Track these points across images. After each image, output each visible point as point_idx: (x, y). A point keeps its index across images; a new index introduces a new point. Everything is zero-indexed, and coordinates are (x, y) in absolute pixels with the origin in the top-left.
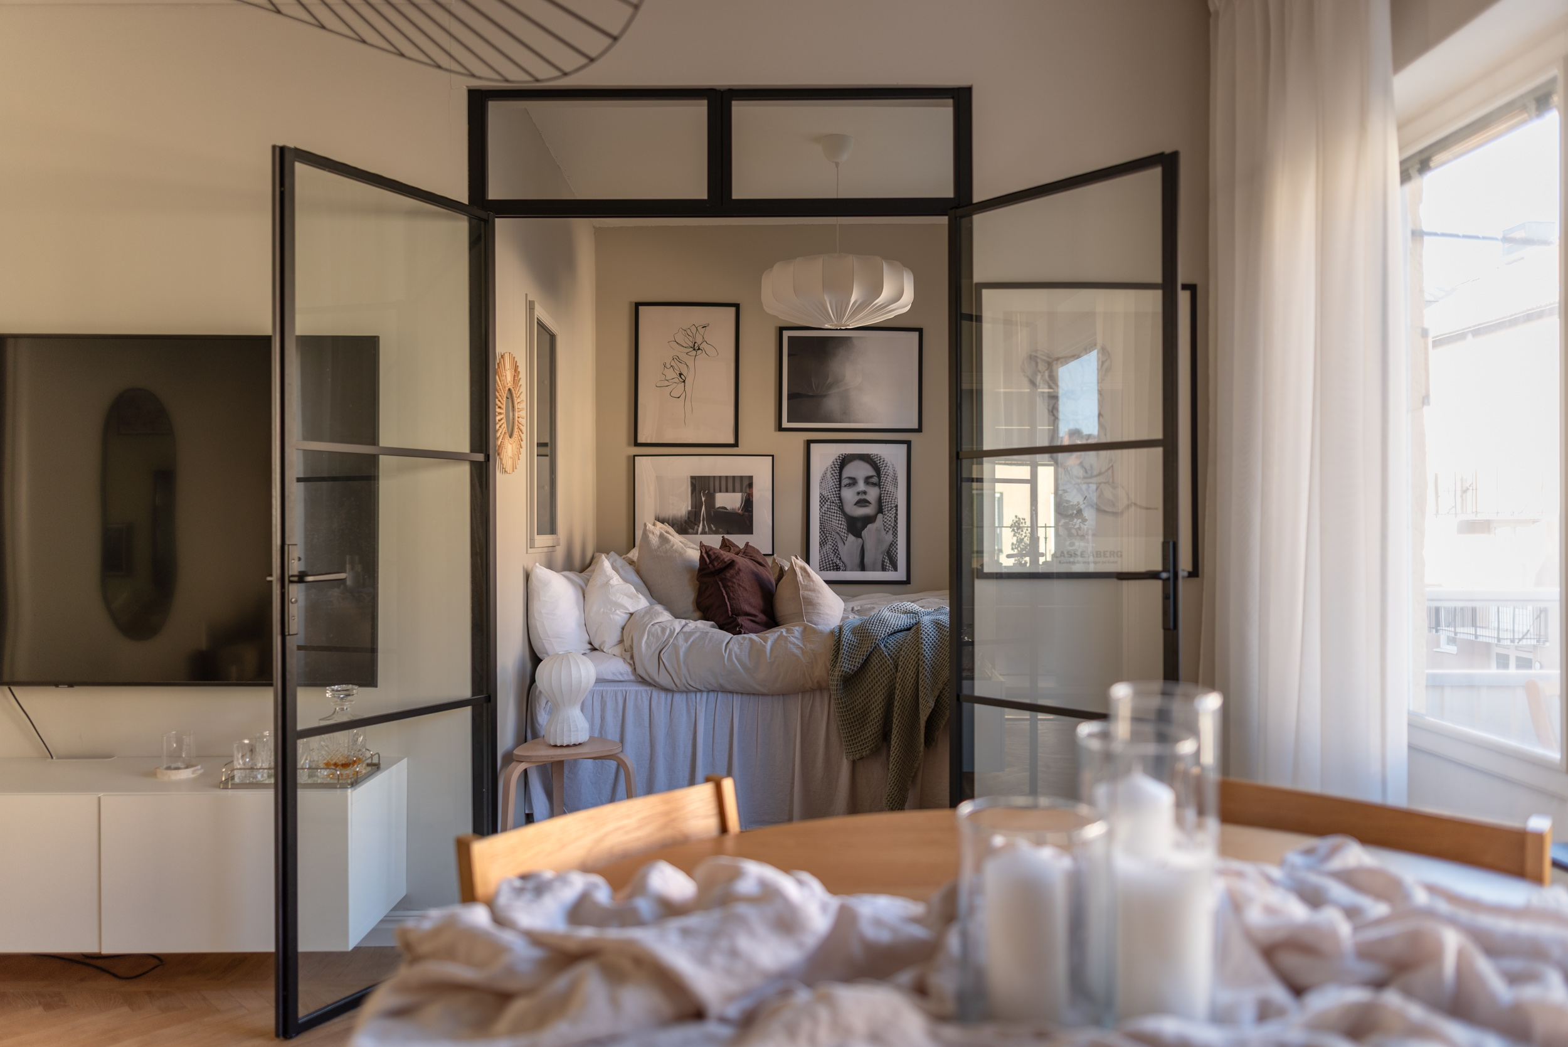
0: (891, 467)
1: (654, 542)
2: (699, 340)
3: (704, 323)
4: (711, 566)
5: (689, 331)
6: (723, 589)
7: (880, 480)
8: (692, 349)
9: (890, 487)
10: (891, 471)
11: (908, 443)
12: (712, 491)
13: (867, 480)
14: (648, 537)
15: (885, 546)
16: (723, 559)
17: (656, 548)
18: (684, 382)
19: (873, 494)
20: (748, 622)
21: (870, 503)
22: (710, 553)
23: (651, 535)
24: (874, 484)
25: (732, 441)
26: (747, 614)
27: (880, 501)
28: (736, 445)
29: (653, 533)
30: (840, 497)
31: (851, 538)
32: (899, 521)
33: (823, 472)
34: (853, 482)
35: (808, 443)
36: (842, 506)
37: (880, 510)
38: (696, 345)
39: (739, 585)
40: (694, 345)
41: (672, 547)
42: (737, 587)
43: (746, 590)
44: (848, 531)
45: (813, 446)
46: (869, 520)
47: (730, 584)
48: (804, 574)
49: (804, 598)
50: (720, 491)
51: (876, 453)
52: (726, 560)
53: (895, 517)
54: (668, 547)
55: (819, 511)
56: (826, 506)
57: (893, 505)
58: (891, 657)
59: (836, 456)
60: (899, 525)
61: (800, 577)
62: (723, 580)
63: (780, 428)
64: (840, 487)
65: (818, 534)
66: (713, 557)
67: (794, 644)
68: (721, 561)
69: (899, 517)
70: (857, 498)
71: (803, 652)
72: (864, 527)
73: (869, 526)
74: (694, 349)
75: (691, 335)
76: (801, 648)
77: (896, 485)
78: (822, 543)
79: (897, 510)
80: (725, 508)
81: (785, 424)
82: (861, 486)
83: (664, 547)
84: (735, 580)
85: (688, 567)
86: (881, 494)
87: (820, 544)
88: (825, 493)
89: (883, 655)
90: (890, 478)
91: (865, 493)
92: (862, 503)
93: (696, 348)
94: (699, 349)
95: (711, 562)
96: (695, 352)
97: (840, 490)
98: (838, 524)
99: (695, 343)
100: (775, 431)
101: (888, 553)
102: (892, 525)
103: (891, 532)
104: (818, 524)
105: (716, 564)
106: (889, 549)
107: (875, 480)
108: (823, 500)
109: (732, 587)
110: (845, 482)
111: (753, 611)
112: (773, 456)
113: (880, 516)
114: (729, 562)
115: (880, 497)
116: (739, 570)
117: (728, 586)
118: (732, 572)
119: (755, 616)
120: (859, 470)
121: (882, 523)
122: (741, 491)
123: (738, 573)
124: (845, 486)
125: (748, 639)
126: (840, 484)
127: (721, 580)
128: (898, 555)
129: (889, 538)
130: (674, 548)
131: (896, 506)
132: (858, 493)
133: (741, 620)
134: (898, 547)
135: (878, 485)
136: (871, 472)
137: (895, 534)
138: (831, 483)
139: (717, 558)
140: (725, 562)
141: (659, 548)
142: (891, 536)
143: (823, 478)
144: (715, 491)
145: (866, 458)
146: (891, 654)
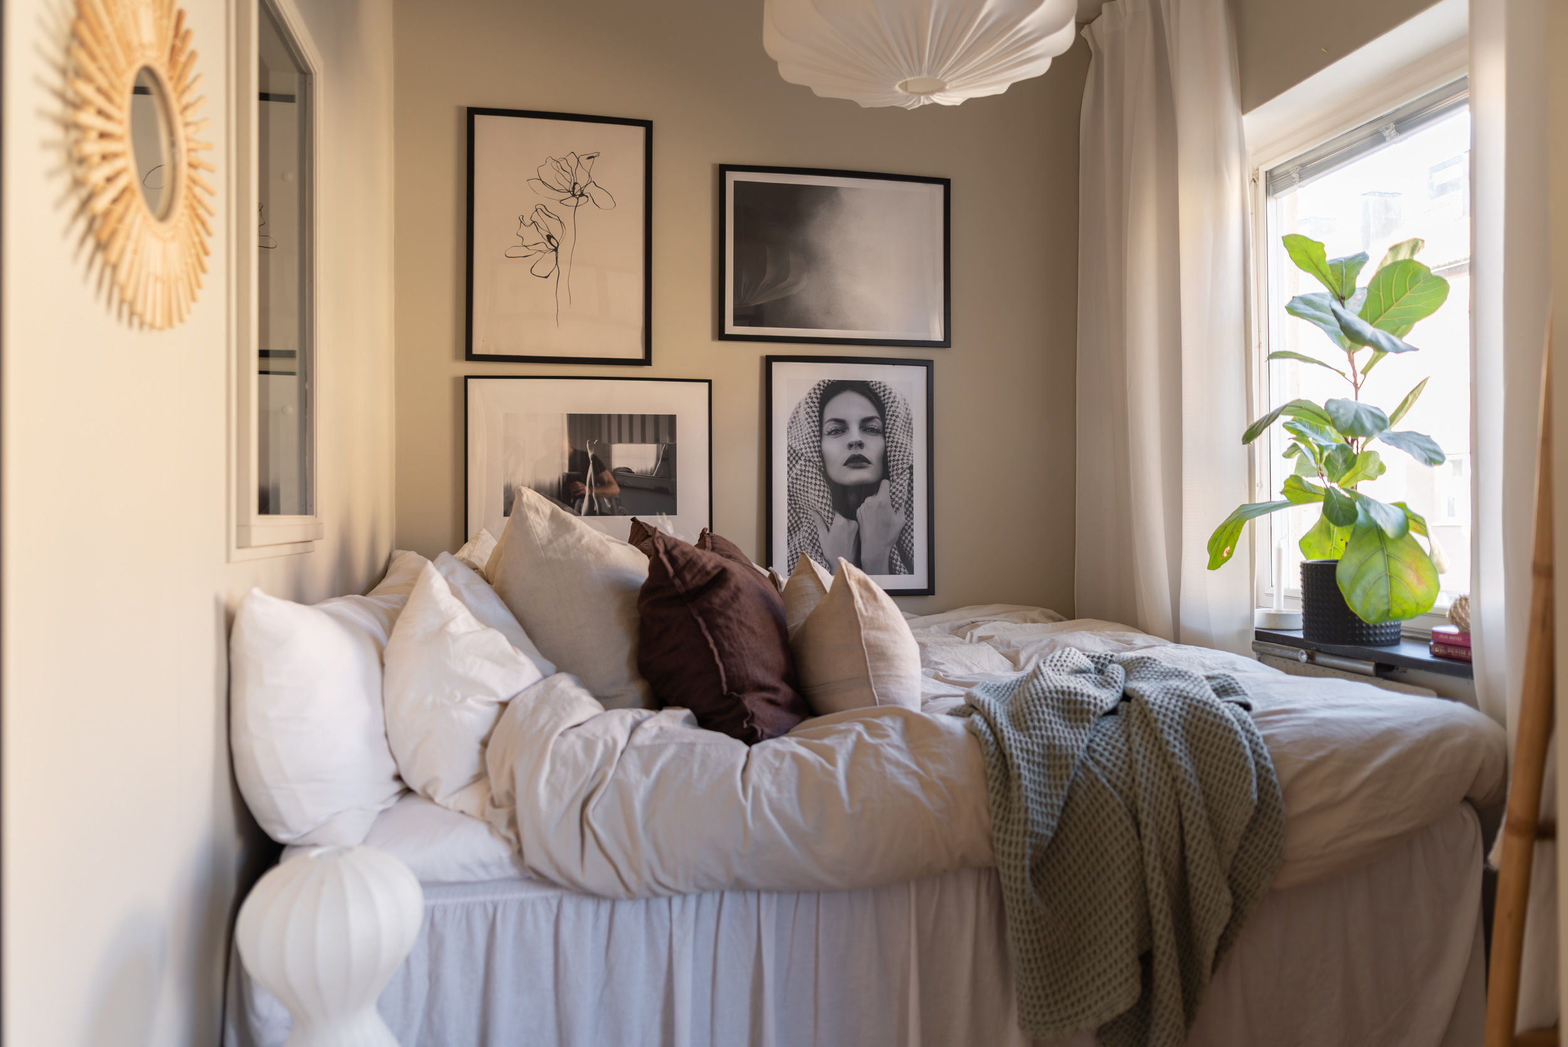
0: (902, 402)
1: (539, 529)
2: (582, 180)
3: (590, 152)
4: (677, 582)
5: (564, 163)
6: (707, 634)
7: (884, 423)
8: (569, 195)
9: (900, 437)
10: (901, 411)
11: (928, 364)
12: (605, 440)
13: (865, 425)
14: (526, 518)
15: (894, 533)
16: (704, 567)
17: (545, 540)
18: (556, 250)
19: (873, 447)
20: (763, 705)
21: (869, 462)
22: (676, 552)
23: (531, 515)
24: (874, 431)
25: (640, 355)
26: (761, 688)
27: (885, 459)
28: (647, 361)
29: (537, 511)
30: (820, 451)
31: (840, 520)
32: (915, 492)
33: (792, 409)
34: (842, 427)
35: (769, 361)
36: (825, 466)
37: (885, 473)
38: (577, 187)
39: (741, 623)
40: (574, 188)
41: (580, 540)
42: (734, 626)
43: (754, 632)
44: (834, 508)
45: (776, 366)
46: (869, 489)
47: (721, 621)
48: (865, 594)
49: (869, 645)
50: (620, 441)
51: (878, 380)
52: (709, 567)
53: (909, 485)
54: (570, 539)
55: (786, 476)
56: (798, 467)
57: (905, 466)
58: (1115, 787)
59: (814, 384)
60: (915, 498)
61: (859, 603)
62: (709, 614)
63: (721, 335)
64: (821, 436)
65: (786, 514)
66: (682, 561)
67: (898, 764)
68: (700, 571)
69: (915, 485)
70: (848, 454)
71: (925, 785)
72: (861, 501)
73: (869, 500)
74: (574, 195)
75: (568, 169)
76: (915, 773)
77: (909, 432)
78: (792, 530)
79: (911, 474)
80: (629, 470)
81: (730, 329)
82: (855, 434)
83: (561, 540)
84: (731, 613)
85: (620, 586)
86: (886, 447)
87: (789, 531)
88: (797, 445)
89: (1099, 786)
90: (899, 422)
91: (860, 445)
92: (857, 461)
93: (577, 192)
94: (582, 195)
95: (678, 573)
96: (574, 200)
97: (820, 441)
98: (817, 497)
99: (575, 184)
100: (714, 339)
101: (898, 543)
102: (905, 497)
103: (902, 509)
104: (786, 497)
105: (688, 577)
106: (900, 538)
107: (876, 424)
108: (794, 456)
109: (727, 627)
110: (828, 427)
111: (770, 680)
112: (710, 382)
113: (885, 483)
114: (716, 572)
115: (885, 452)
116: (738, 589)
117: (718, 627)
118: (724, 594)
119: (774, 690)
120: (852, 408)
121: (889, 494)
122: (657, 441)
123: (735, 597)
124: (829, 434)
125: (788, 758)
126: (821, 431)
127: (701, 614)
128: (915, 548)
129: (899, 519)
130: (584, 542)
131: (911, 467)
132: (850, 446)
133: (753, 703)
134: (915, 534)
135: (882, 432)
136: (871, 412)
137: (909, 513)
138: (806, 428)
139: (691, 563)
140: (708, 573)
141: (550, 542)
142: (904, 517)
143: (793, 420)
144: (610, 441)
145: (864, 389)
146: (1113, 778)
